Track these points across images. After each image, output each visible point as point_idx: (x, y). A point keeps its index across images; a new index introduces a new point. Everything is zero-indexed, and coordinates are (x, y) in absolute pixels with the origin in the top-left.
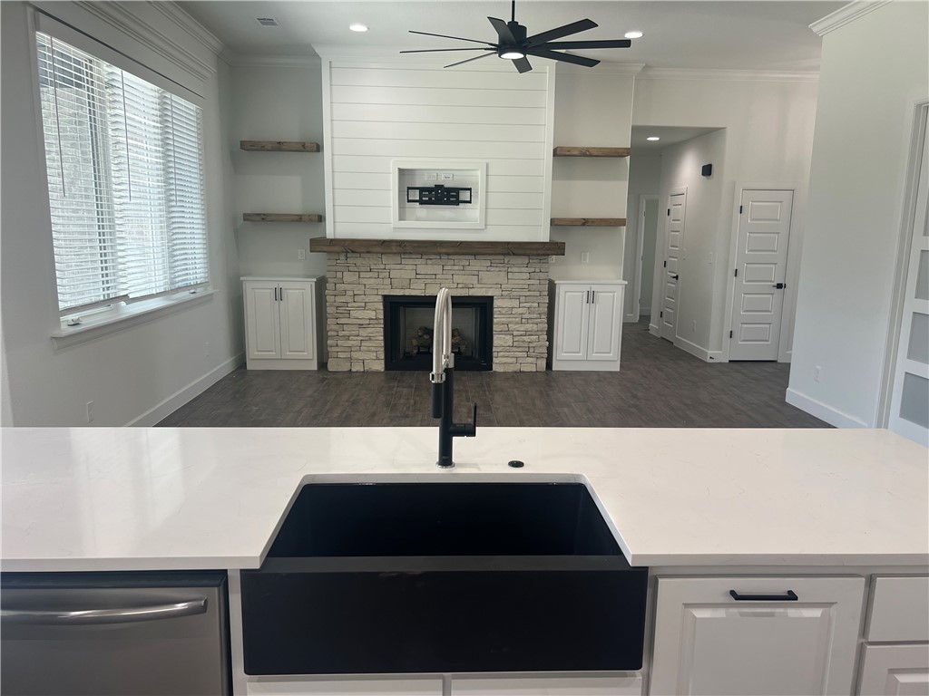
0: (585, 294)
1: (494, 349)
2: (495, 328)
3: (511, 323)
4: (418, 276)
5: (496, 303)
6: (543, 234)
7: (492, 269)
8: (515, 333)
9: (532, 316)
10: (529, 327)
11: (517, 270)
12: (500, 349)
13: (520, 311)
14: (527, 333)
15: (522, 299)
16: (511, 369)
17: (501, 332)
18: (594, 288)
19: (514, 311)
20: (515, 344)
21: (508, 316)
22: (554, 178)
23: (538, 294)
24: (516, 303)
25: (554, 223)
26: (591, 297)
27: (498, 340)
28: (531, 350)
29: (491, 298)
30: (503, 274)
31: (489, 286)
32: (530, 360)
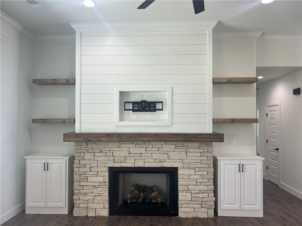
0: (237, 166)
1: (179, 202)
2: (180, 188)
3: (190, 185)
4: (130, 155)
5: (180, 172)
6: (208, 129)
7: (177, 150)
8: (193, 192)
9: (203, 180)
10: (202, 187)
11: (192, 150)
12: (183, 202)
13: (196, 177)
14: (200, 192)
15: (197, 169)
16: (190, 216)
17: (183, 191)
18: (243, 162)
19: (192, 177)
20: (193, 199)
21: (187, 180)
22: (214, 96)
23: (206, 166)
24: (192, 172)
25: (216, 122)
26: (241, 168)
27: (182, 197)
28: (204, 203)
29: (176, 169)
30: (184, 153)
31: (175, 161)
32: (203, 210)
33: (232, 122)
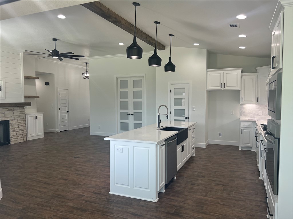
0: (34, 117)
1: (11, 137)
2: (11, 130)
3: (15, 128)
5: (10, 122)
6: (22, 100)
7: (9, 111)
8: (17, 131)
9: (22, 125)
10: (21, 128)
11: (16, 111)
12: (13, 137)
13: (18, 124)
14: (21, 130)
15: (18, 120)
16: (16, 142)
17: (12, 131)
18: (36, 115)
19: (16, 124)
20: (17, 134)
21: (14, 126)
22: (24, 84)
23: (23, 118)
24: (16, 121)
25: (26, 97)
26: (36, 118)
27: (12, 134)
28: (22, 135)
29: (8, 121)
30: (12, 113)
31: (8, 117)
32: (22, 138)
33: (29, 98)
